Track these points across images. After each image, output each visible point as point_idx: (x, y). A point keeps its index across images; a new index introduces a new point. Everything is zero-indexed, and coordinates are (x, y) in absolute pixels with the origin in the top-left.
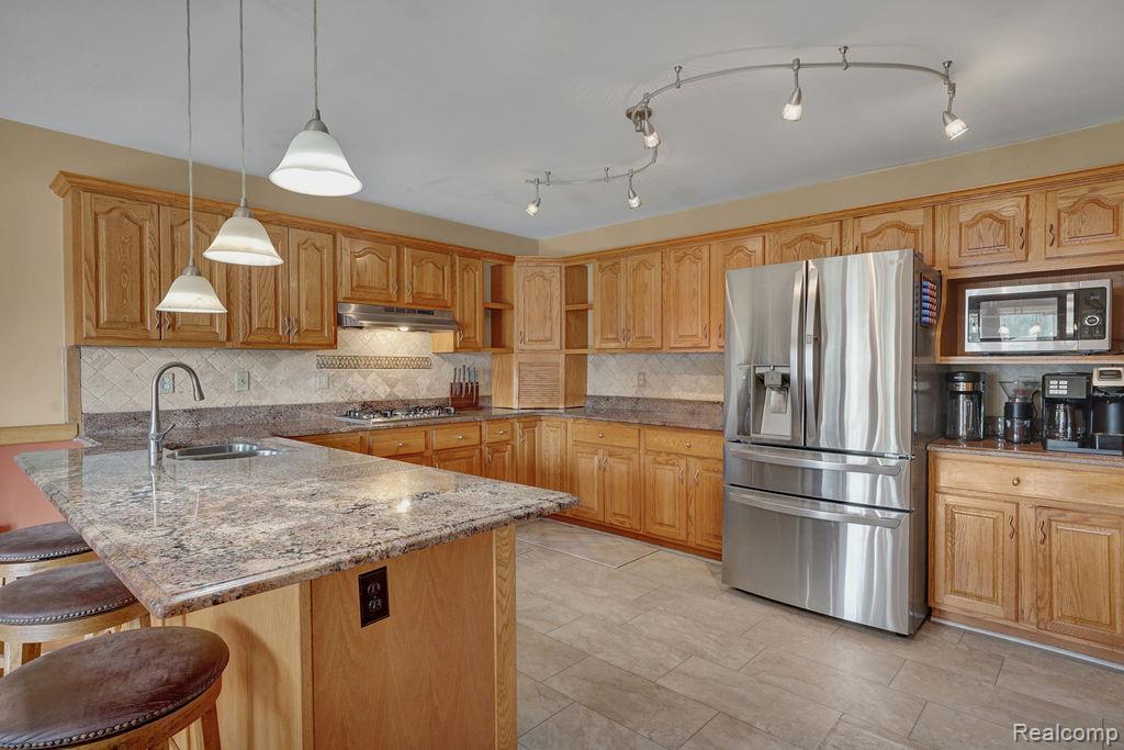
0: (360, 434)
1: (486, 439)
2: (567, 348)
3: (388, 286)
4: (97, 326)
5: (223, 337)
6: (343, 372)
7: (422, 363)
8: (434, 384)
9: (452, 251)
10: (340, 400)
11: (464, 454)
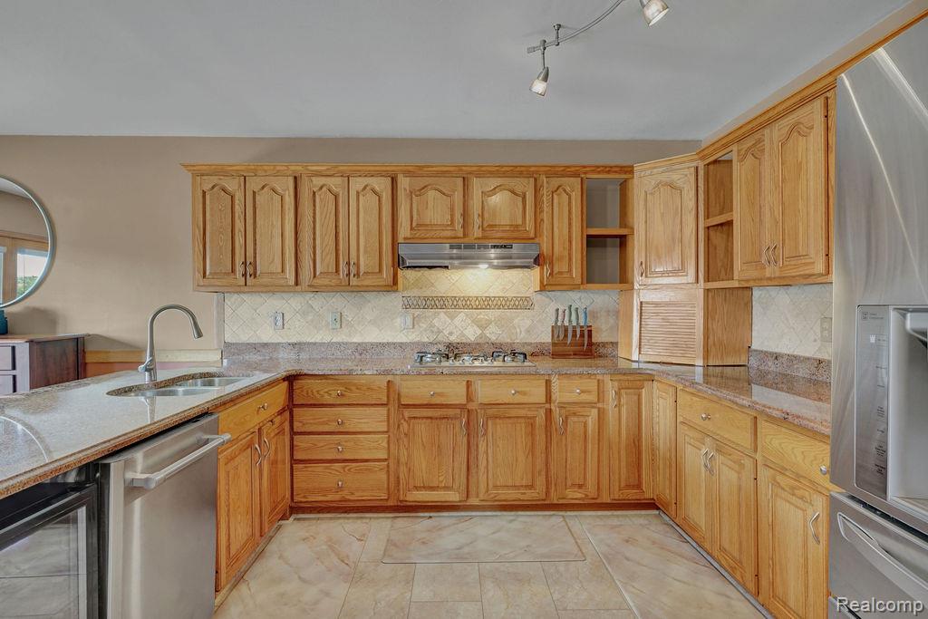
0: (389, 378)
1: (557, 396)
2: (707, 279)
3: (452, 220)
4: (204, 276)
5: (292, 282)
6: (430, 312)
7: (523, 304)
8: (535, 326)
9: (537, 172)
10: (426, 340)
11: (522, 412)
